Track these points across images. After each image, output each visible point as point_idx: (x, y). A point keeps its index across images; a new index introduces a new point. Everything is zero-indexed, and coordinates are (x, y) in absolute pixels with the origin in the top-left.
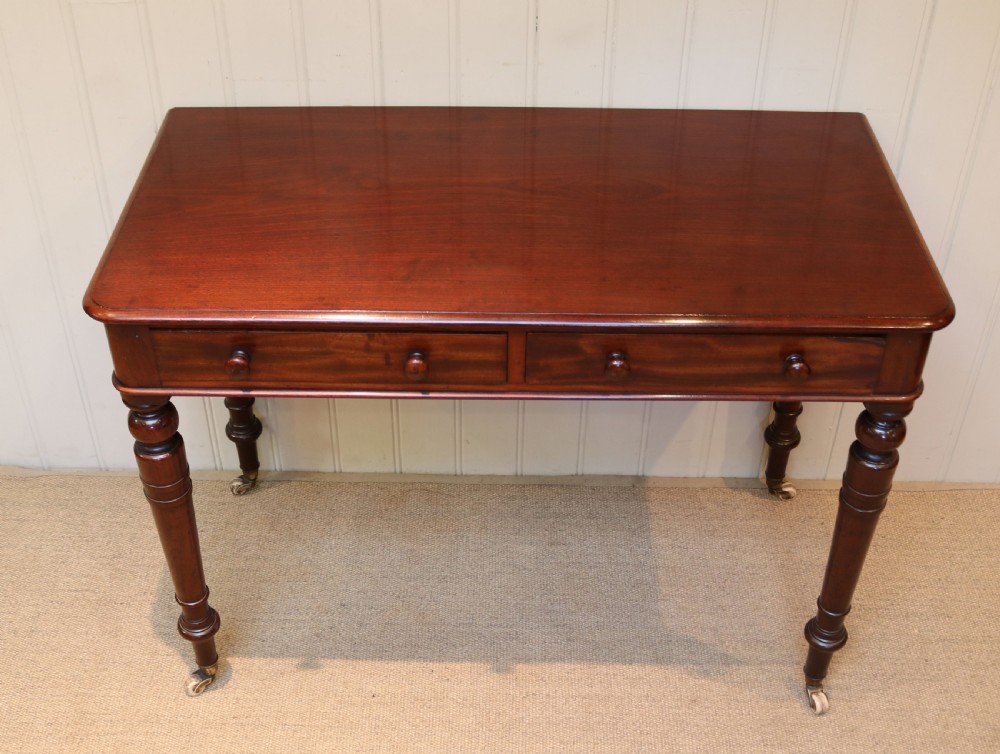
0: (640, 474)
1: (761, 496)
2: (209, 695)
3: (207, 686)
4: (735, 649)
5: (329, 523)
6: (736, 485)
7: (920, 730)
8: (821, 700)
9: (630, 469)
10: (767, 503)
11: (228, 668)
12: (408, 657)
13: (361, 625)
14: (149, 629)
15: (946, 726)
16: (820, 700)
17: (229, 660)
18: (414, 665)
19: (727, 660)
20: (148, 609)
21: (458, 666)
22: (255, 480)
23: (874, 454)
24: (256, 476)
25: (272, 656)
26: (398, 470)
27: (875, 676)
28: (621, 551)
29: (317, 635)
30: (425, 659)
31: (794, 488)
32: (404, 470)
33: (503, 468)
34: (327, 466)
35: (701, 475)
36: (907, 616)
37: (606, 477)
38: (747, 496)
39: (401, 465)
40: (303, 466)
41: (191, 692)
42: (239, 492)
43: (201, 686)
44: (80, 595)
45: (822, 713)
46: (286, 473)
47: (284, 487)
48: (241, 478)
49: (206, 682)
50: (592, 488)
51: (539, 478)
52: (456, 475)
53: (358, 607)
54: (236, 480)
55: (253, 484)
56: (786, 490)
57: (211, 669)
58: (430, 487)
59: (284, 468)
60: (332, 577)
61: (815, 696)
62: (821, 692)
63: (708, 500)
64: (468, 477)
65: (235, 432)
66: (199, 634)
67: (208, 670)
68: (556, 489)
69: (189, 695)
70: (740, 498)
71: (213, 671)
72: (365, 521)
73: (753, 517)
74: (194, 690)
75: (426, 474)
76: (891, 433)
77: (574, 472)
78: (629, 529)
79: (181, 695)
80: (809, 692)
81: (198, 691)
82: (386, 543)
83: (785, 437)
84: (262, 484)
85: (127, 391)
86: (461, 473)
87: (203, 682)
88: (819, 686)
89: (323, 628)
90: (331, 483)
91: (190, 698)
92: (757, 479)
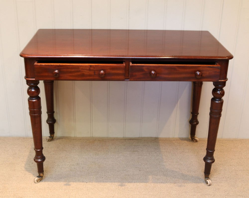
0: (157, 137)
1: (189, 141)
2: (41, 183)
4: (185, 172)
5: (73, 147)
6: (182, 139)
7: (237, 189)
8: (209, 181)
9: (154, 135)
10: (191, 143)
12: (96, 174)
13: (83, 168)
14: (24, 169)
15: (244, 188)
20: (23, 165)
22: (53, 137)
23: (217, 99)
26: (92, 136)
27: (223, 178)
28: (153, 153)
29: (71, 170)
31: (198, 138)
32: (93, 136)
33: (120, 136)
34: (73, 135)
35: (173, 137)
36: (231, 165)
37: (148, 138)
38: (186, 142)
39: (92, 135)
40: (66, 135)
41: (36, 182)
42: (49, 140)
43: (39, 180)
44: (4, 162)
45: (210, 185)
46: (61, 137)
47: (61, 140)
48: (49, 137)
49: (40, 179)
50: (144, 140)
51: (130, 138)
52: (107, 137)
53: (82, 164)
54: (48, 137)
55: (53, 138)
56: (196, 139)
57: (42, 174)
58: (100, 140)
59: (61, 136)
60: (74, 158)
61: (207, 180)
62: (209, 179)
63: (175, 142)
64: (110, 138)
65: (49, 121)
66: (40, 161)
67: (41, 174)
68: (134, 140)
69: (35, 183)
70: (184, 142)
71: (42, 175)
72: (83, 147)
73: (188, 146)
74: (36, 181)
75: (99, 137)
76: (221, 92)
77: (139, 137)
78: (154, 148)
79: (33, 183)
80: (206, 180)
81: (38, 181)
82: (89, 151)
83: (195, 121)
84: (55, 140)
85: (29, 80)
86: (109, 137)
87: (39, 178)
88: (208, 178)
89: (72, 169)
90: (73, 139)
91: (35, 184)
92: (188, 138)
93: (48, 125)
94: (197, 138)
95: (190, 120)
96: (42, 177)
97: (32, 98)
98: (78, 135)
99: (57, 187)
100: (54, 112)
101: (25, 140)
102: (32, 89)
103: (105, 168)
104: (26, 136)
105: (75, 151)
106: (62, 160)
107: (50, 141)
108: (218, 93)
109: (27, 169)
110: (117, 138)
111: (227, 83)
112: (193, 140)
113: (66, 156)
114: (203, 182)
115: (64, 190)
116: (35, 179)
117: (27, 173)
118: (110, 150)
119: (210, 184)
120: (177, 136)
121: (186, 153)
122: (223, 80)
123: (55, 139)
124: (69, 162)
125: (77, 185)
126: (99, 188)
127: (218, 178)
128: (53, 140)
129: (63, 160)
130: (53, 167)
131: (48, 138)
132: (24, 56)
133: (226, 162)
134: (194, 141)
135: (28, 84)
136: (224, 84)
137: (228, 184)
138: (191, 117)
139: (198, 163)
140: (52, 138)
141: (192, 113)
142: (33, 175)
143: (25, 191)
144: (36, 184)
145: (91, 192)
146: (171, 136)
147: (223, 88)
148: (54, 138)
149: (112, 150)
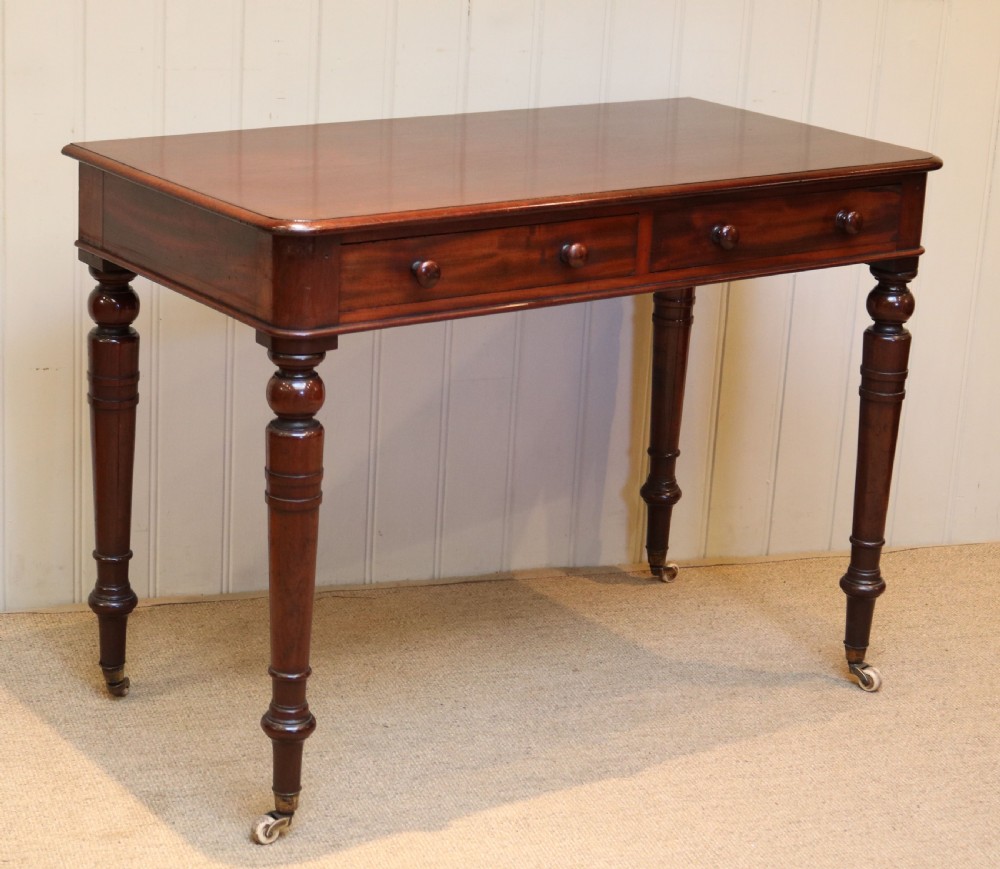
3: (280, 835)
23: (889, 326)
56: (670, 565)
61: (865, 672)
62: (871, 666)
74: (266, 834)
76: (901, 299)
83: (665, 487)
87: (277, 821)
94: (674, 561)
96: (291, 814)
112: (660, 574)
122: (909, 253)
134: (662, 578)
136: (910, 267)
141: (650, 451)
144: (267, 847)
147: (909, 285)
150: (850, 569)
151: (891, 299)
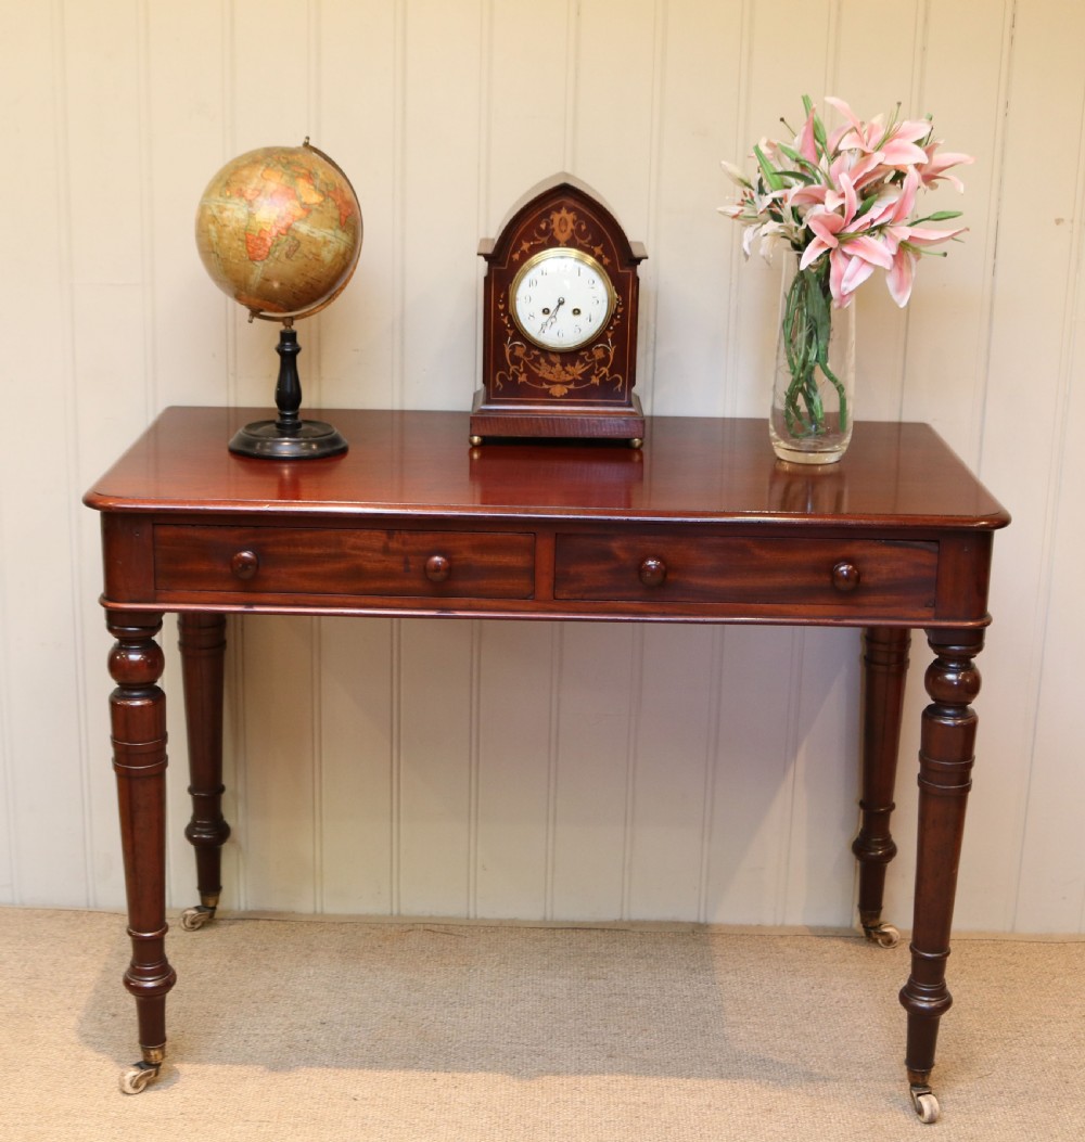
0: (702, 920)
1: (856, 943)
2: (151, 1094)
3: (149, 1085)
5: (307, 956)
6: (823, 933)
8: (928, 1099)
9: (688, 913)
11: (174, 1074)
12: (406, 1067)
13: (345, 1040)
14: (74, 1038)
16: (927, 1103)
17: (177, 1066)
18: (414, 1075)
19: (810, 1077)
20: (73, 1022)
21: (469, 1076)
22: (214, 908)
23: (949, 708)
24: (217, 902)
25: (234, 1063)
26: (395, 912)
28: (678, 985)
29: (290, 1047)
30: (427, 1069)
32: (403, 912)
34: (305, 906)
35: (779, 924)
36: (1042, 1045)
37: (659, 924)
38: (839, 944)
39: (399, 904)
40: (276, 904)
41: (129, 1089)
42: (193, 923)
43: (142, 1078)
45: (931, 1121)
46: (253, 912)
47: (249, 925)
48: (197, 908)
49: (149, 1074)
50: (641, 933)
51: (573, 922)
52: (468, 919)
53: (342, 1025)
54: (190, 909)
55: (212, 916)
56: (886, 930)
57: (157, 1052)
58: (435, 928)
59: (251, 907)
60: (310, 1000)
61: (921, 1098)
62: (930, 1093)
63: (788, 945)
64: (483, 919)
65: (198, 829)
66: (150, 984)
67: (152, 1053)
68: (595, 933)
69: (124, 1093)
70: (826, 944)
71: (160, 1057)
72: (353, 955)
73: (845, 961)
74: (131, 1083)
75: (431, 917)
76: (964, 676)
77: (618, 918)
78: (687, 968)
79: (114, 1094)
80: (915, 1095)
81: (136, 1087)
82: (379, 973)
83: (878, 843)
84: (222, 922)
85: (117, 608)
86: (476, 916)
87: (144, 1072)
88: (925, 1086)
89: (298, 1041)
90: (309, 923)
91: (126, 1097)
92: (850, 929)
93: (191, 849)
94: (890, 926)
95: (854, 839)
96: (157, 1066)
97: (125, 693)
98: (333, 907)
99: (222, 1111)
100: (222, 789)
101: (84, 923)
102: (129, 651)
103: (450, 1044)
104: (88, 906)
105: (312, 972)
106: (254, 1005)
107: (197, 926)
108: (952, 681)
109: (87, 1039)
110: (513, 920)
111: (990, 633)
112: (874, 936)
113: (270, 989)
114: (904, 1108)
115: (258, 1124)
116: (123, 1075)
117: (89, 1053)
118: (476, 970)
119: (932, 1114)
120: (797, 918)
121: (834, 989)
122: (971, 624)
123: (222, 919)
124: (284, 1016)
125: (317, 1106)
126: (417, 1120)
127: (973, 1094)
128: (216, 924)
129: (257, 1008)
130: (210, 1033)
131: (189, 912)
132: (101, 503)
133: (1022, 1029)
134: (876, 941)
135: (116, 628)
136: (975, 640)
137: (1017, 1118)
138: (861, 826)
139: (885, 1031)
140: (208, 912)
141: (862, 804)
142: (118, 1061)
143: (77, 1125)
144: (130, 1097)
145: (381, 1136)
146: (769, 919)
147: (973, 660)
148: (216, 915)
149: (486, 971)
150: (910, 982)
151: (950, 677)
